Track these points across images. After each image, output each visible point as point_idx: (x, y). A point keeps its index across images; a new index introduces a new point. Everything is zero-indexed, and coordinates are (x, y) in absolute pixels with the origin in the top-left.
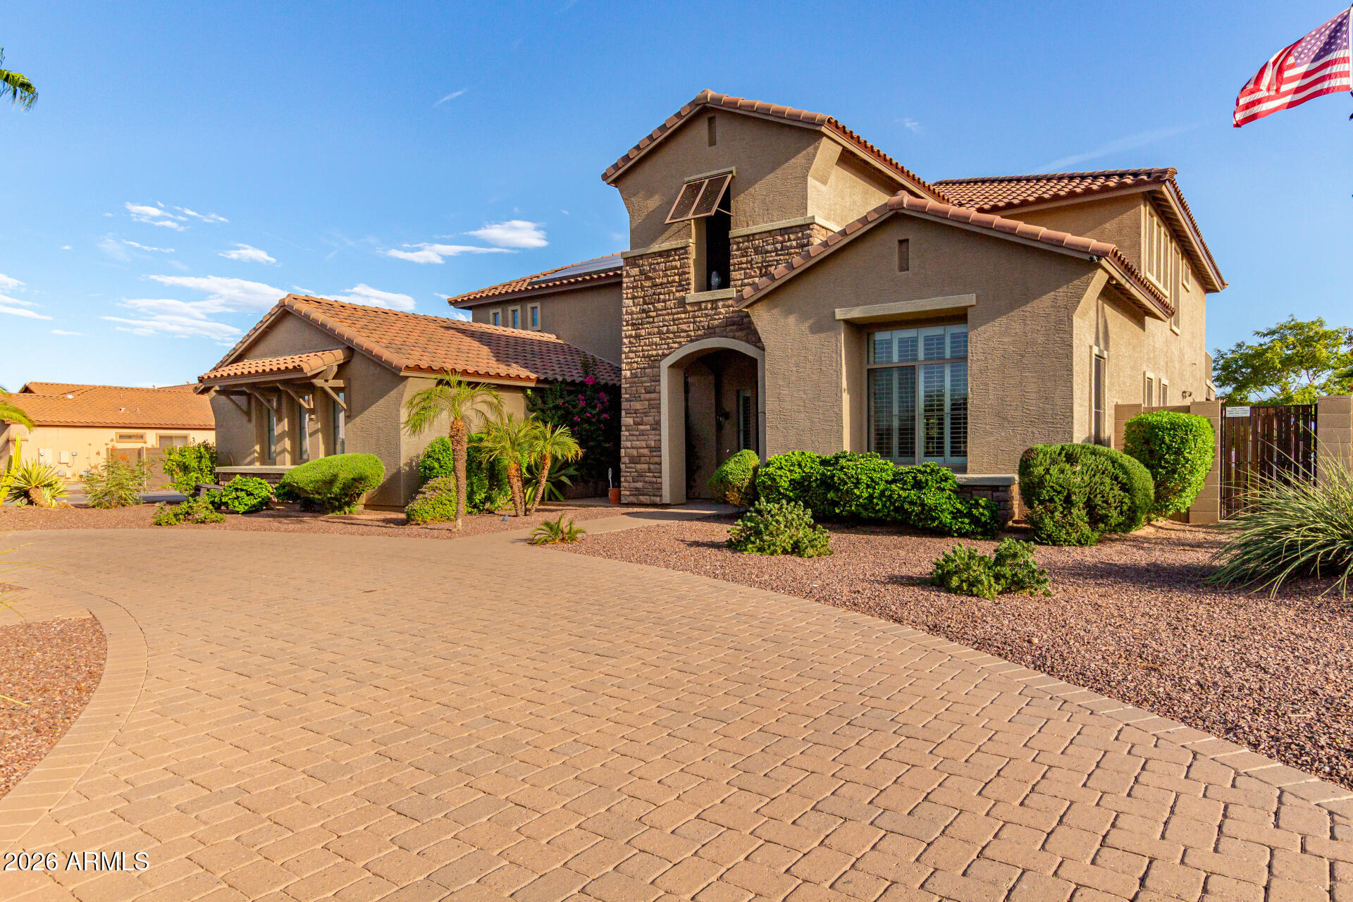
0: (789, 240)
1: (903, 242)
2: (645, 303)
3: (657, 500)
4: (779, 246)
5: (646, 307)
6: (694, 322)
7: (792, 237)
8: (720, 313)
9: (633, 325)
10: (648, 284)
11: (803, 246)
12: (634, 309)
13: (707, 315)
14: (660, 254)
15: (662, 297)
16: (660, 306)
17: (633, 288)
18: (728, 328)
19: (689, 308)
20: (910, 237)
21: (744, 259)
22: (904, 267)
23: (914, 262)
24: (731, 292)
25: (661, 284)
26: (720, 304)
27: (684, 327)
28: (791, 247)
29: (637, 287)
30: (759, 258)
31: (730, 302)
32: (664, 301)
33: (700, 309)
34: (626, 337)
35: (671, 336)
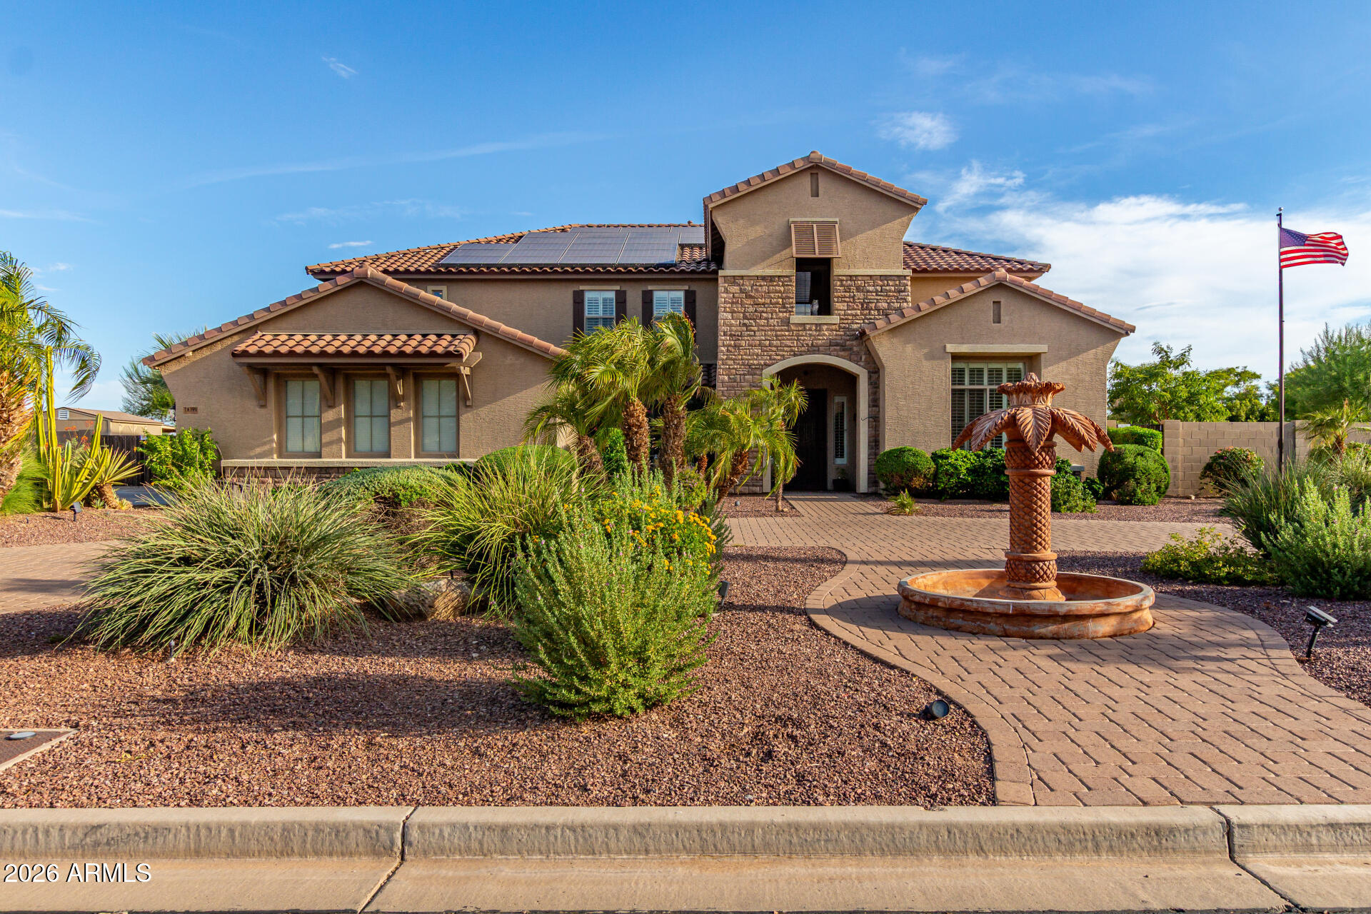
0: (888, 285)
1: (997, 303)
2: (745, 318)
3: (757, 489)
4: (879, 288)
5: (746, 321)
6: (798, 340)
7: (891, 283)
8: (824, 335)
9: (731, 335)
10: (749, 301)
11: (900, 291)
12: (733, 322)
13: (810, 335)
14: (764, 278)
15: (764, 315)
16: (763, 322)
17: (732, 303)
18: (832, 348)
19: (793, 327)
20: (1003, 301)
21: (847, 294)
22: (998, 320)
23: (1004, 318)
24: (834, 319)
25: (764, 304)
26: (825, 327)
27: (788, 343)
28: (890, 291)
29: (737, 302)
30: (860, 295)
31: (834, 327)
32: (767, 319)
33: (805, 330)
34: (724, 346)
35: (774, 349)
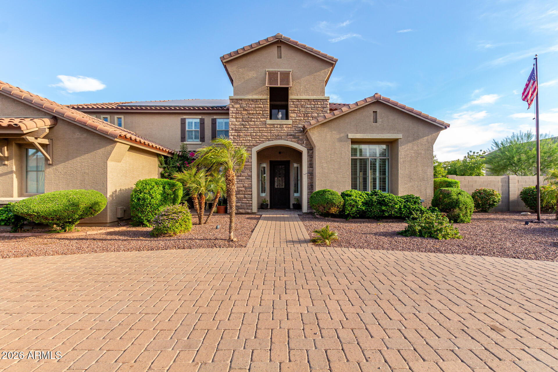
0: (318, 104)
1: (375, 112)
2: (243, 121)
3: (249, 211)
4: (313, 106)
5: (243, 123)
6: (270, 133)
7: (319, 103)
8: (284, 130)
9: (235, 130)
10: (245, 112)
11: (323, 108)
12: (236, 123)
13: (277, 130)
14: (253, 100)
15: (253, 119)
16: (252, 123)
17: (236, 113)
18: (288, 137)
19: (268, 126)
20: (378, 111)
21: (296, 109)
22: (376, 121)
23: (379, 120)
24: (290, 122)
25: (253, 114)
26: (285, 126)
27: (265, 134)
28: (319, 107)
29: (239, 113)
30: (303, 109)
31: (289, 126)
32: (254, 121)
33: (274, 127)
34: (232, 136)
35: (258, 137)
